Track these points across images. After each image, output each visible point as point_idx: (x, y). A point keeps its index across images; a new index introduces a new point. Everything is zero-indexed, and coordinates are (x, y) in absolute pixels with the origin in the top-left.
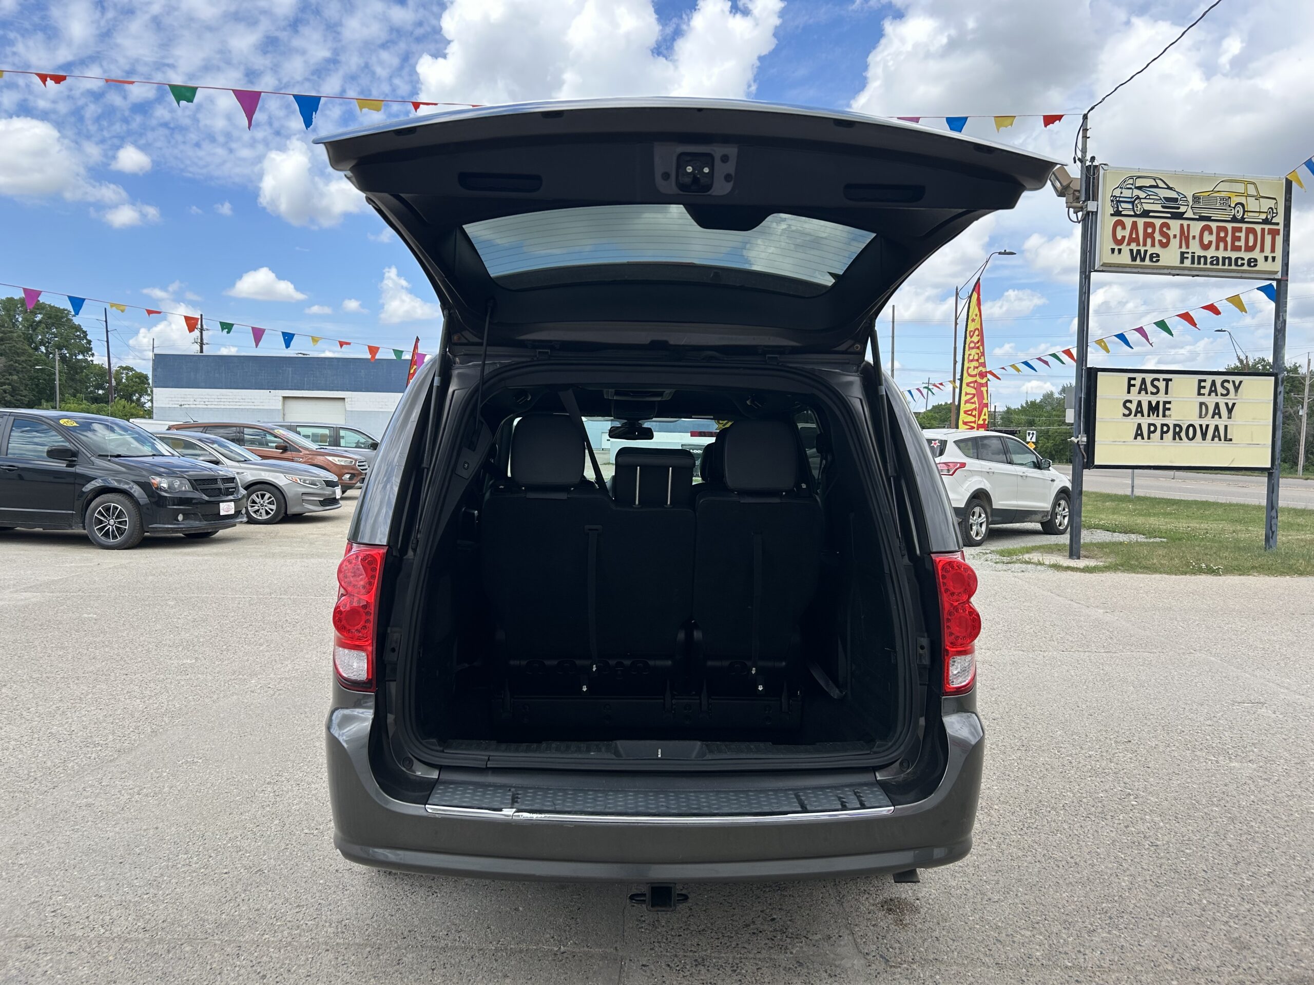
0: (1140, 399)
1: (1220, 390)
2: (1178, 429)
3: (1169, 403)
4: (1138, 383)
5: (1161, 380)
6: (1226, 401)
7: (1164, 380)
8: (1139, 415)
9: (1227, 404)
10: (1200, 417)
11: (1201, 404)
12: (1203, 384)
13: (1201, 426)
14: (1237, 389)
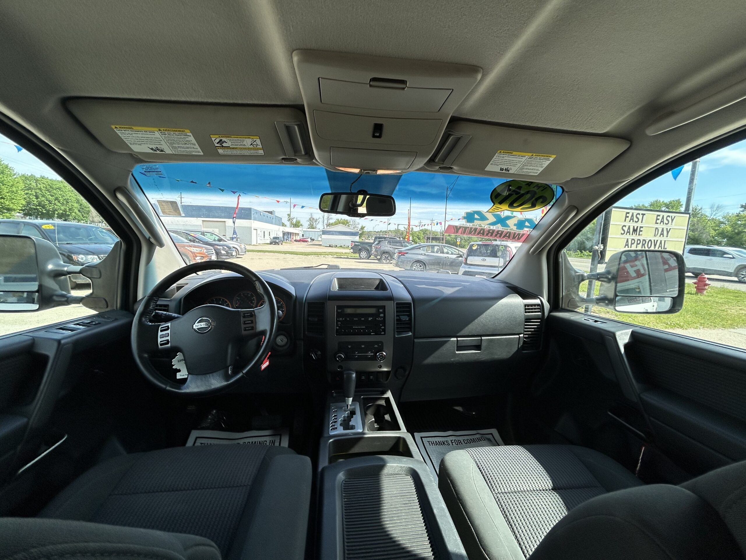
0: (629, 224)
1: (665, 221)
2: (644, 242)
3: (642, 227)
4: (630, 215)
5: (641, 214)
6: (667, 227)
7: (642, 214)
8: (628, 234)
9: (667, 229)
10: (655, 236)
11: (656, 228)
12: (658, 217)
13: (654, 241)
14: (672, 220)
